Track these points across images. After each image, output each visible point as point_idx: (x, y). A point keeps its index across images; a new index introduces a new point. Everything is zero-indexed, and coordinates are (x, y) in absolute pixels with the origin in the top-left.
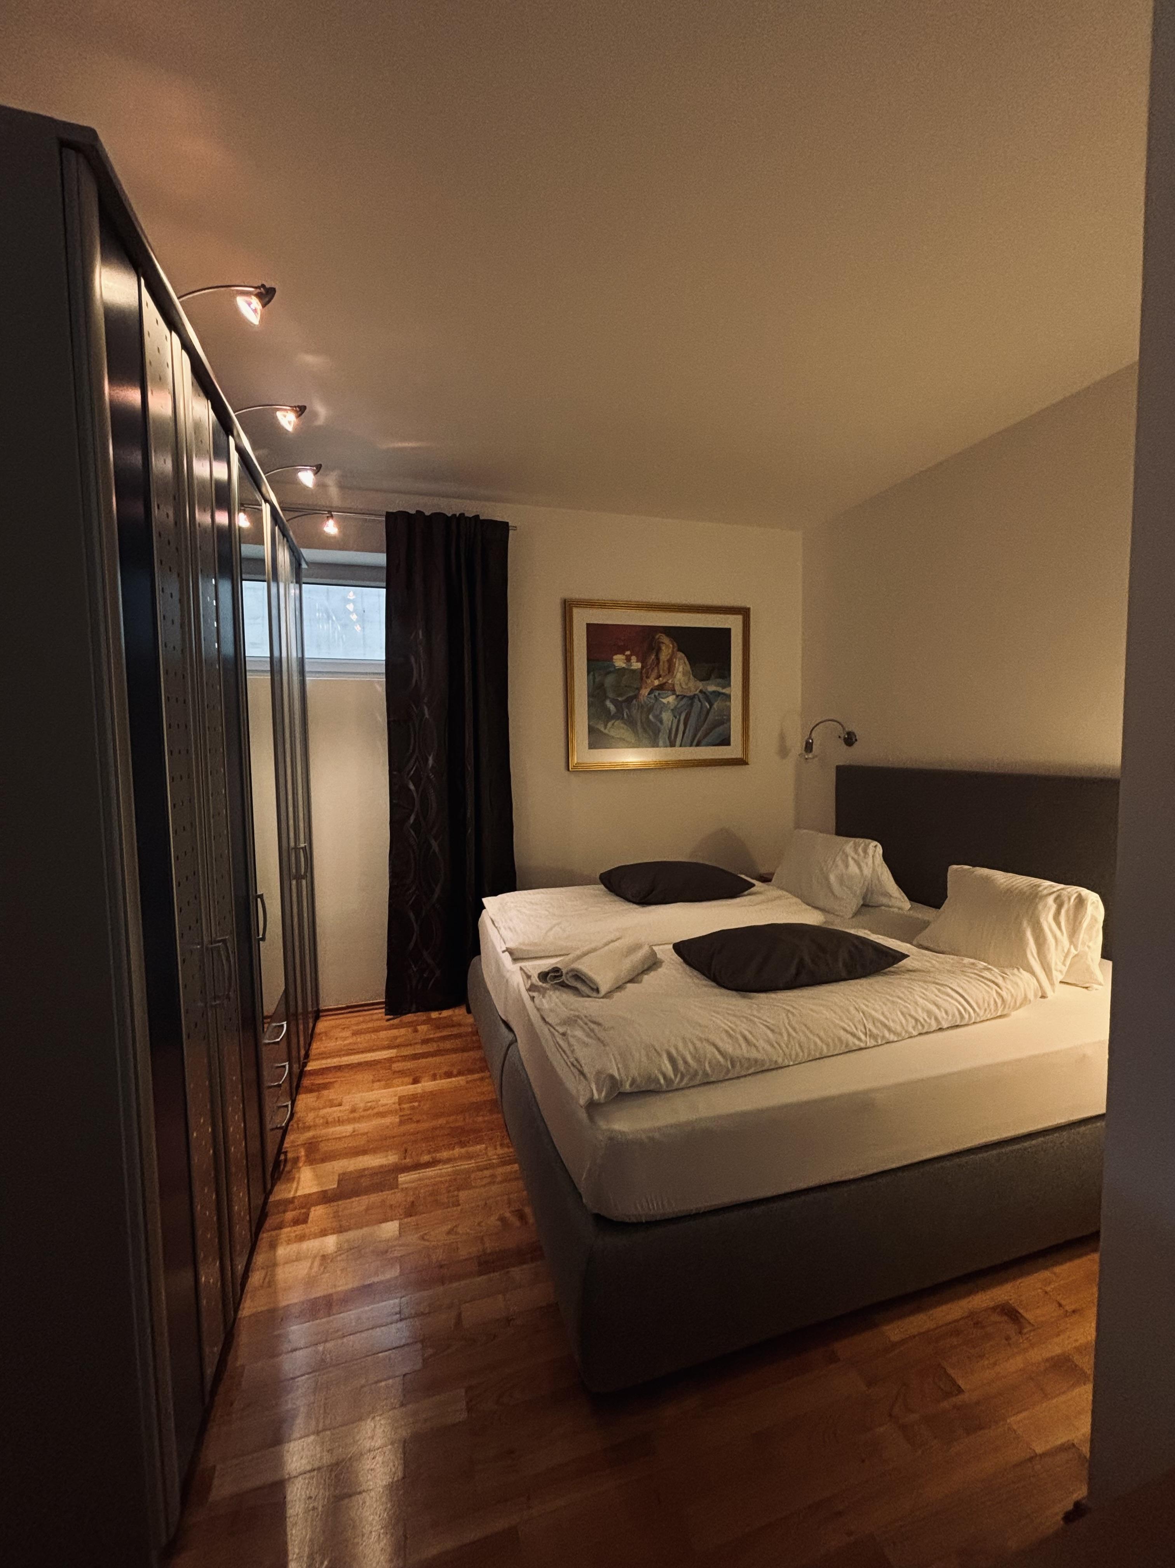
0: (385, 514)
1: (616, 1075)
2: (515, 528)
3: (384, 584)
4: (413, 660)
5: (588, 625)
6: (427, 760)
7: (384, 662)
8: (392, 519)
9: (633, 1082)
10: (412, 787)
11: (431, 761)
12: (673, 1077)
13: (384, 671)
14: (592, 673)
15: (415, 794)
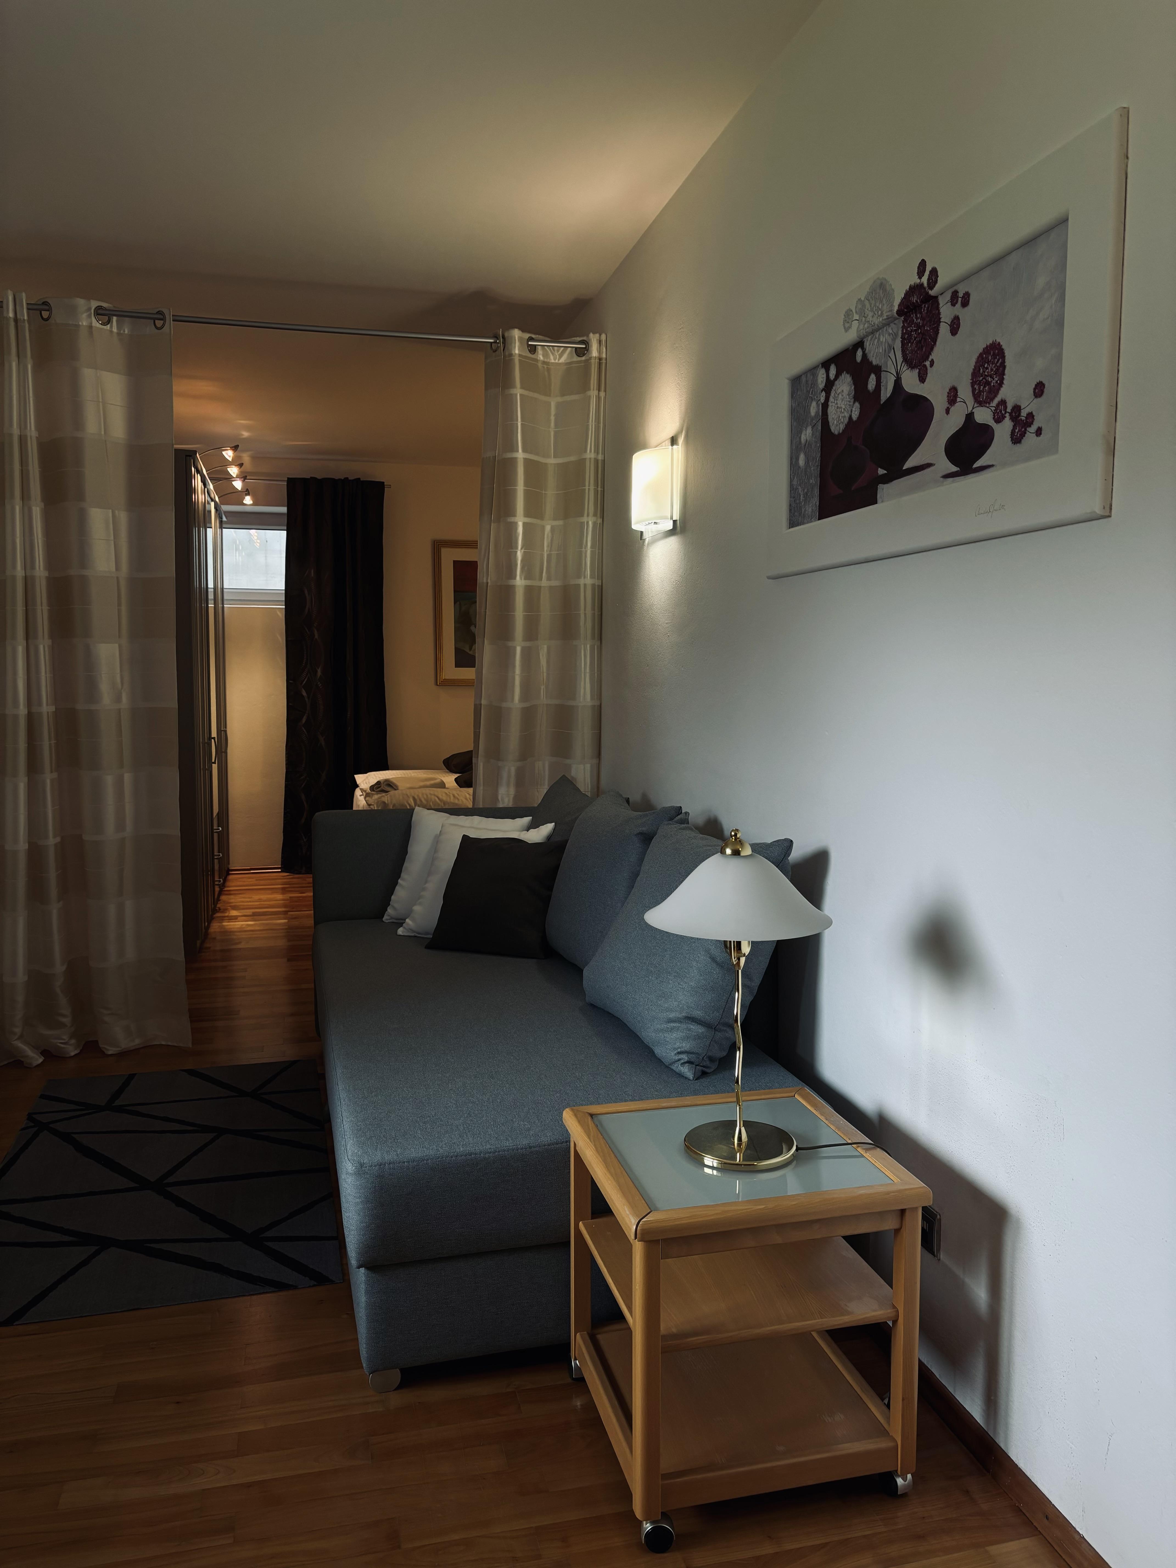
0: (286, 479)
1: (387, 802)
2: (390, 486)
3: (285, 528)
4: (306, 592)
5: (454, 561)
6: (317, 671)
7: (284, 592)
8: (292, 483)
9: (394, 805)
10: (304, 693)
11: (319, 672)
12: (414, 806)
13: (284, 599)
14: (458, 603)
15: (307, 699)
